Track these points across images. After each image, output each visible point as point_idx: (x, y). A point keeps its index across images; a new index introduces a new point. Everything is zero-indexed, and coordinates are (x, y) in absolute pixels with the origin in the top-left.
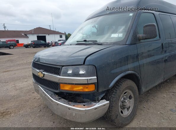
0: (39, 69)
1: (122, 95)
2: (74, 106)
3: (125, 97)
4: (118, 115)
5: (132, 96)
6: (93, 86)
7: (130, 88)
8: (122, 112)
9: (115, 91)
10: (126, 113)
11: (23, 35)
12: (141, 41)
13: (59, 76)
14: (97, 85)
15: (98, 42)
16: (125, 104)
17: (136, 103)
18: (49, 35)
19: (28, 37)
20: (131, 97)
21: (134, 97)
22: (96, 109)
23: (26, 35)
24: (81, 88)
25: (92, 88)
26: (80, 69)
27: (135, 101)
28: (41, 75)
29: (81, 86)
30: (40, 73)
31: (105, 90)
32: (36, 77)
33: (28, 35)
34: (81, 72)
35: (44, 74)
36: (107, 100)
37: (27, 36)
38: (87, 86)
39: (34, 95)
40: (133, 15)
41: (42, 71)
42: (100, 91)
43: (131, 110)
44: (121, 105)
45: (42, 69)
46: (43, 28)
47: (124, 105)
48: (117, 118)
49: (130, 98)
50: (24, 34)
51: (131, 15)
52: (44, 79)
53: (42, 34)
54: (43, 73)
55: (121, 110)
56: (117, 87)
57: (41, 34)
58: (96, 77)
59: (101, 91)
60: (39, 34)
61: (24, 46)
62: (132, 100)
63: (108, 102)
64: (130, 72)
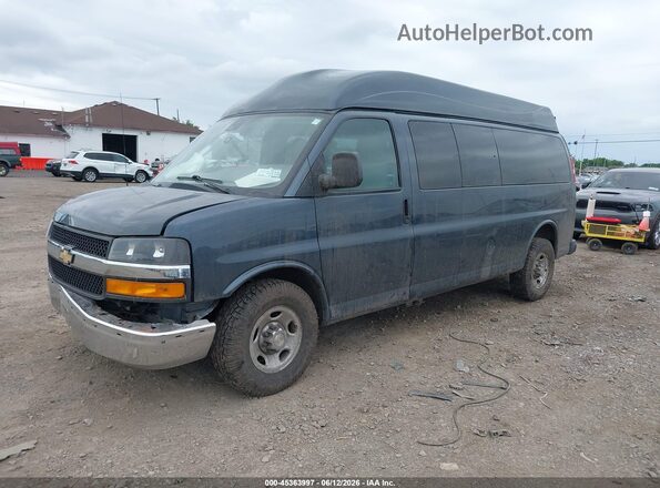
0: (64, 242)
1: (262, 318)
2: (130, 327)
3: (274, 324)
4: (243, 362)
5: (297, 323)
6: (181, 285)
7: (289, 303)
8: (261, 360)
9: (241, 305)
10: (274, 364)
11: (49, 128)
12: (329, 191)
13: (104, 261)
14: (190, 284)
15: (225, 184)
16: (271, 340)
17: (308, 344)
18: (148, 134)
19: (68, 136)
20: (295, 327)
21: (303, 326)
22: (179, 336)
23: (59, 127)
24: (153, 291)
25: (177, 291)
26: (157, 247)
27: (304, 337)
28: (66, 258)
29: (154, 285)
30: (65, 254)
31: (213, 298)
32: (55, 264)
33: (68, 130)
34: (158, 254)
35: (74, 255)
36: (211, 321)
37: (64, 131)
38: (164, 285)
39: (52, 323)
40: (321, 124)
41: (69, 247)
42: (199, 298)
43: (289, 358)
44: (261, 341)
45: (71, 243)
46: (130, 105)
47: (268, 344)
48: (240, 368)
49: (291, 328)
50: (53, 122)
51: (316, 122)
52: (73, 269)
53: (124, 128)
54: (73, 252)
55: (259, 353)
56: (249, 296)
57: (118, 127)
58: (188, 267)
59: (201, 300)
60: (112, 127)
61: (47, 170)
62: (296, 337)
63: (214, 324)
64: (288, 263)
